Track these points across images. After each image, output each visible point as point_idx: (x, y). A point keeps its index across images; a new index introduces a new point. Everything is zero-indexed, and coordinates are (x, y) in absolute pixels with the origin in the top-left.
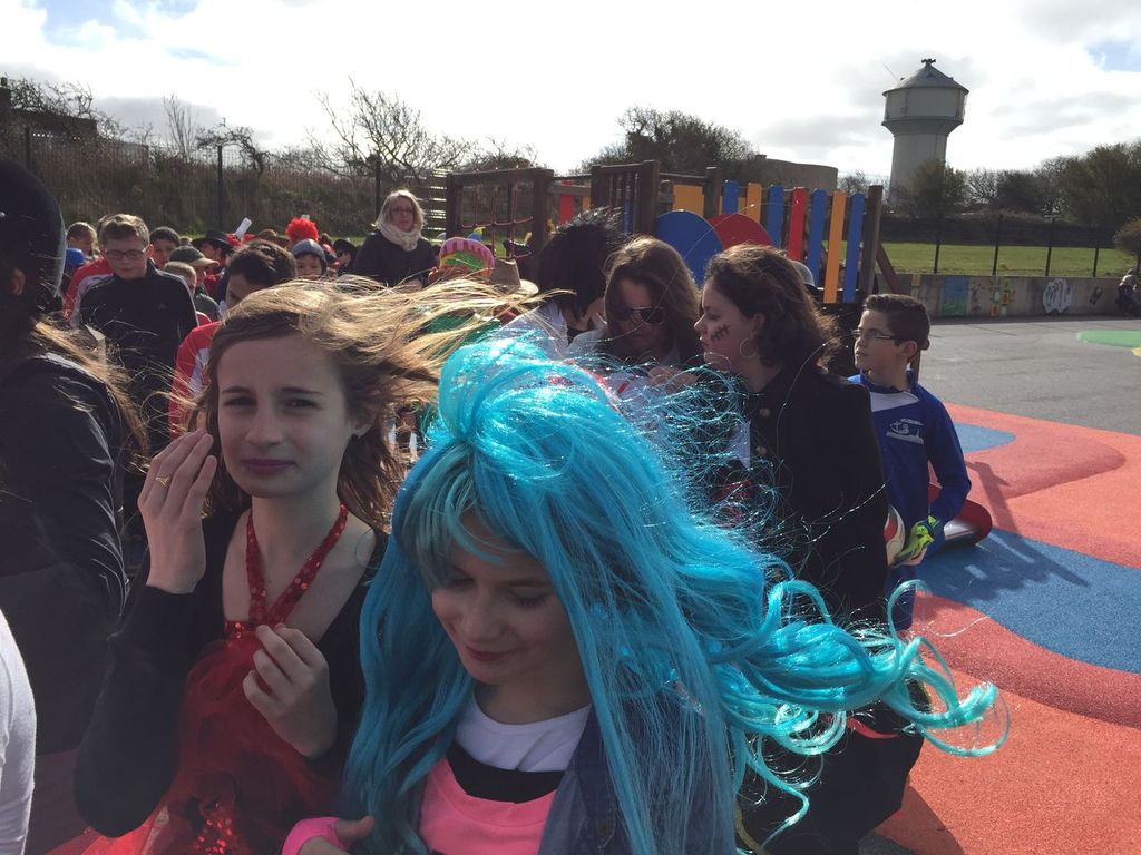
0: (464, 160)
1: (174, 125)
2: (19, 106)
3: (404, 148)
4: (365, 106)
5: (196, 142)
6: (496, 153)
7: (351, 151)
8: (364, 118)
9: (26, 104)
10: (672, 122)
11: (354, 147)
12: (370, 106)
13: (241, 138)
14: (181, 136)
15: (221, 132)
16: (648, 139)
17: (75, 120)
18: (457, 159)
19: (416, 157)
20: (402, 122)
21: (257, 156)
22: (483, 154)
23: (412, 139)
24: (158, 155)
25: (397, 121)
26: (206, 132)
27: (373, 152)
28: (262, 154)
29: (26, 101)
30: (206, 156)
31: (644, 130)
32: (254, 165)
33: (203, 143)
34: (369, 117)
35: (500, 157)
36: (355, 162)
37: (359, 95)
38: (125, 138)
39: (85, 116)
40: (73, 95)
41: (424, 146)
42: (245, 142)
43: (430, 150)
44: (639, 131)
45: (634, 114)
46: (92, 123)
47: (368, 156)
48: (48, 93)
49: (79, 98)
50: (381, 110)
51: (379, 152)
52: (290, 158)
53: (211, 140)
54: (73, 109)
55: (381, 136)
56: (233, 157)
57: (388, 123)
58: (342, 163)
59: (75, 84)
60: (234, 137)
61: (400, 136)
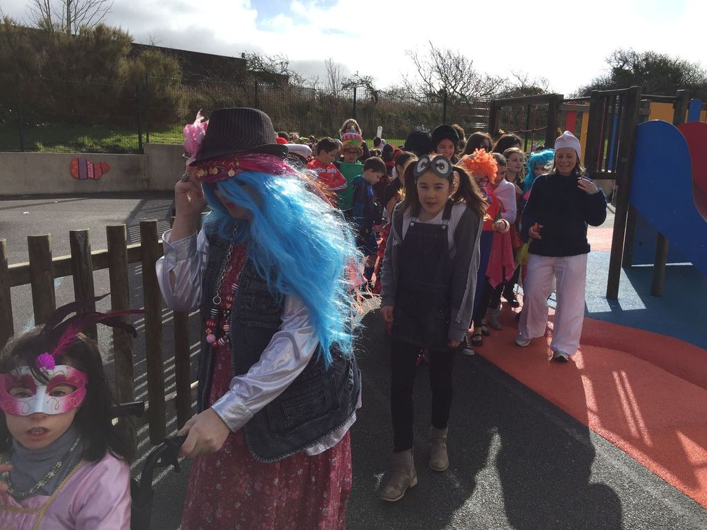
0: (499, 90)
1: (330, 76)
2: (251, 69)
3: (461, 85)
4: (439, 59)
5: (342, 86)
6: (520, 85)
7: (428, 87)
8: (438, 67)
9: (255, 68)
10: (646, 59)
11: (431, 85)
12: (442, 58)
13: (366, 82)
14: (334, 83)
15: (355, 80)
16: (628, 71)
17: (279, 76)
18: (493, 91)
19: (468, 90)
20: (461, 68)
21: (374, 93)
22: (511, 86)
23: (466, 78)
24: (321, 94)
25: (458, 68)
26: (347, 80)
27: (442, 88)
28: (377, 91)
29: (255, 66)
30: (346, 94)
31: (626, 65)
32: (372, 98)
33: (345, 86)
34: (440, 66)
35: (522, 88)
36: (430, 95)
37: (435, 53)
38: (305, 85)
39: (284, 73)
40: (278, 62)
41: (474, 83)
42: (368, 85)
43: (477, 85)
44: (621, 67)
45: (618, 55)
46: (287, 77)
47: (438, 90)
48: (266, 61)
49: (282, 63)
50: (449, 61)
51: (445, 88)
52: (392, 93)
53: (349, 85)
54: (278, 70)
55: (447, 78)
56: (361, 94)
57: (452, 69)
58: (422, 95)
59: (280, 55)
60: (362, 82)
61: (459, 77)
